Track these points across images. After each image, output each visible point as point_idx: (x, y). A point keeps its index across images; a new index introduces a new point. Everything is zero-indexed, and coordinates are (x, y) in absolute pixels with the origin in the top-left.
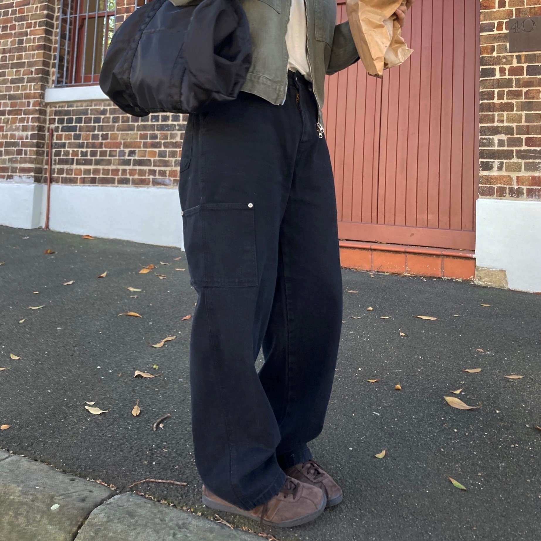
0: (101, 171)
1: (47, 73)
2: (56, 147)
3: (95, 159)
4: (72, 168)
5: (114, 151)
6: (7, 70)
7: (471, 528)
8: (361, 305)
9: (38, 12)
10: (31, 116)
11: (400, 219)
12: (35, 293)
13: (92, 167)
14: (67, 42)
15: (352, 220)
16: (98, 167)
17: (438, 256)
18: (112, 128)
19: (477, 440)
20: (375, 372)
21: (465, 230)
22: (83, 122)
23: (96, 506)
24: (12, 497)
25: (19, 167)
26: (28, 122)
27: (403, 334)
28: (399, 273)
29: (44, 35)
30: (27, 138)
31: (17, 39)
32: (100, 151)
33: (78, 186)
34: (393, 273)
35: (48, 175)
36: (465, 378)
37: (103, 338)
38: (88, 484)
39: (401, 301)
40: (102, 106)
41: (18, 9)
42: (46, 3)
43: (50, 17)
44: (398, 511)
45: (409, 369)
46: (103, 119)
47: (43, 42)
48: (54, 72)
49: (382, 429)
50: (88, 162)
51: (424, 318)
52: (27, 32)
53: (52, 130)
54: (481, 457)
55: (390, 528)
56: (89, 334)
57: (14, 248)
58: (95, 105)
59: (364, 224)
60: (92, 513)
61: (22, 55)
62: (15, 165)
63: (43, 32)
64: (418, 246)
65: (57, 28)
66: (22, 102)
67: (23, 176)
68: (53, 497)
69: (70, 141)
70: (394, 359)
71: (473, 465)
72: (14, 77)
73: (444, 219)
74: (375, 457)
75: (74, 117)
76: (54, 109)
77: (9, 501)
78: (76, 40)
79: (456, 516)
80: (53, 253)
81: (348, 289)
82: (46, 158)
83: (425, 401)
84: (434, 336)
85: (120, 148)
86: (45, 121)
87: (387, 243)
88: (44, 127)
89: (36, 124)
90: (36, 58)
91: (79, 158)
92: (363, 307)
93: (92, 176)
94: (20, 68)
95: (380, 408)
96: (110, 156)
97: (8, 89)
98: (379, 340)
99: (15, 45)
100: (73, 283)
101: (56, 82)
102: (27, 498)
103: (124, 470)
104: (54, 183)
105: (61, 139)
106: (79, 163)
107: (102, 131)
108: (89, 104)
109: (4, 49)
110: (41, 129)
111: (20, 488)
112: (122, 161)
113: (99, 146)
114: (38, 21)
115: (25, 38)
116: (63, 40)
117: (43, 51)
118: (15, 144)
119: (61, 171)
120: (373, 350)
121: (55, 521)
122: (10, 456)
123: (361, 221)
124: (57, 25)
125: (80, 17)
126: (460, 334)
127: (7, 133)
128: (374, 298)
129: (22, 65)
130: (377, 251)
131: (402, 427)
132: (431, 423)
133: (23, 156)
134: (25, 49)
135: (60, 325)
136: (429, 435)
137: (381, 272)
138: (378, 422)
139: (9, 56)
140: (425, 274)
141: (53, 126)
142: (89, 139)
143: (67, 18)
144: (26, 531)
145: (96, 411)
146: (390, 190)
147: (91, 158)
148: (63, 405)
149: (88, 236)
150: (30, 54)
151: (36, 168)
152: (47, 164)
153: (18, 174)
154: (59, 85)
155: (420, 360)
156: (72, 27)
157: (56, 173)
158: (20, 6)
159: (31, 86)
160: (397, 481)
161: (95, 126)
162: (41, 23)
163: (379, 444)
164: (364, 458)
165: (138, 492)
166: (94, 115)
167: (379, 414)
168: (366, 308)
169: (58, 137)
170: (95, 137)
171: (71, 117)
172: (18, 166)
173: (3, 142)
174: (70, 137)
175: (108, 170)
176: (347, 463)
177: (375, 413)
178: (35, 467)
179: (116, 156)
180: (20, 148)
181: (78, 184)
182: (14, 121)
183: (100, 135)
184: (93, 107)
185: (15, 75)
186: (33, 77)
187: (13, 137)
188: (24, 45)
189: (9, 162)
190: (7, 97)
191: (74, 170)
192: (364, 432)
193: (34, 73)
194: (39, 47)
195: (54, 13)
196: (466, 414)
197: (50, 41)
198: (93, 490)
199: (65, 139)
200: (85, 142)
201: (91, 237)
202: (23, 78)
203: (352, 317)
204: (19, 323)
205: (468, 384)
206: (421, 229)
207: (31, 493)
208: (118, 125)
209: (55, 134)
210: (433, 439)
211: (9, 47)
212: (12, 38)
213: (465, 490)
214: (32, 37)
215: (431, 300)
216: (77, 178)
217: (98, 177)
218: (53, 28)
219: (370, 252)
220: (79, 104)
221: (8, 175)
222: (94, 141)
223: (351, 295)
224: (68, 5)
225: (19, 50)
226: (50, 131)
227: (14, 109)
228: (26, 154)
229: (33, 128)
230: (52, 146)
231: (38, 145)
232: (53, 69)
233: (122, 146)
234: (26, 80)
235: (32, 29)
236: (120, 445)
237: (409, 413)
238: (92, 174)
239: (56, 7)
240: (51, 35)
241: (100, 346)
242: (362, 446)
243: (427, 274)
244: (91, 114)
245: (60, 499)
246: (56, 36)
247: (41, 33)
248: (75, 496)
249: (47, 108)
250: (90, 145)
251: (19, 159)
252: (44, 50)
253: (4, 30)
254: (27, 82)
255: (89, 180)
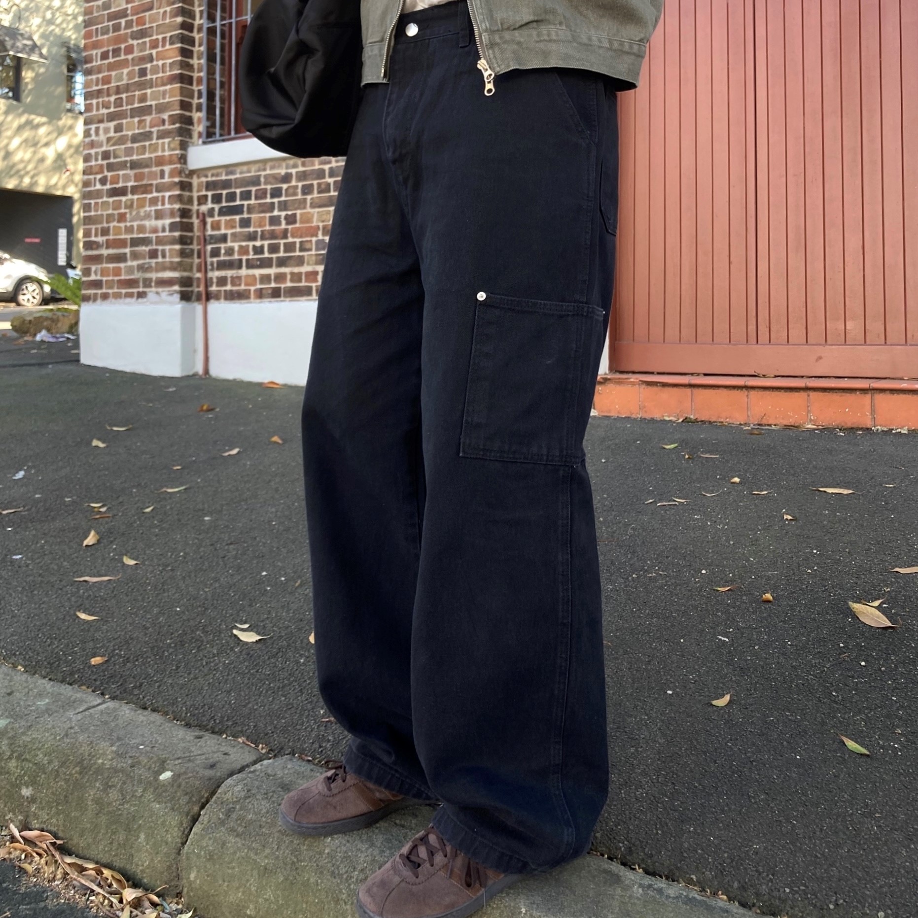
0: (289, 277)
1: (189, 121)
2: (212, 241)
3: (278, 258)
4: (239, 275)
5: (307, 241)
6: (124, 121)
7: (871, 815)
8: (720, 475)
9: (168, 21)
10: (167, 194)
11: (797, 332)
12: (175, 468)
13: (272, 271)
14: (218, 67)
15: (713, 340)
16: (283, 270)
17: (864, 391)
18: (302, 204)
19: (901, 679)
20: (731, 575)
21: (913, 343)
22: (253, 197)
23: (231, 774)
24: (100, 761)
25: (154, 279)
26: (163, 204)
27: (790, 517)
28: (796, 425)
29: (179, 58)
30: (164, 230)
31: (137, 68)
32: (285, 244)
33: (251, 303)
34: (785, 426)
35: (202, 289)
36: (891, 582)
37: (278, 531)
38: (223, 744)
39: (793, 467)
40: (282, 169)
41: (135, 18)
42: (180, 5)
43: (187, 27)
44: (741, 787)
45: (793, 569)
46: (286, 190)
47: (178, 70)
48: (199, 120)
49: (729, 663)
50: (266, 263)
51: (830, 490)
52: (151, 55)
53: (204, 215)
54: (906, 704)
55: (723, 812)
56: (255, 526)
57: (151, 405)
58: (272, 168)
59: (734, 345)
60: (223, 785)
61: (146, 94)
62: (148, 275)
63: (177, 52)
64: (829, 377)
65: (200, 45)
66: (151, 172)
67: (163, 291)
68: (164, 762)
69: (233, 231)
70: (768, 555)
71: (888, 716)
72: (137, 131)
73: (875, 327)
74: (712, 705)
75: (238, 191)
76: (204, 179)
77: (96, 766)
78: (233, 62)
79: (846, 796)
80: (212, 410)
81: (702, 452)
82: (197, 261)
83: (814, 619)
84: (845, 519)
85: (316, 236)
86: (190, 200)
87: (776, 376)
88: (190, 210)
89: (177, 206)
90: (169, 98)
91: (251, 257)
92: (725, 479)
93: (273, 285)
94: (144, 115)
95: (731, 630)
96: (301, 250)
97: (129, 151)
98: (745, 527)
99: (134, 78)
100: (239, 453)
101: (204, 135)
102: (124, 763)
103: (285, 723)
104: (212, 301)
105: (219, 229)
106: (250, 265)
107: (286, 209)
108: (262, 167)
109: (118, 87)
110: (185, 213)
111: (114, 748)
112: (321, 257)
113: (281, 235)
114: (169, 35)
115: (149, 66)
116: (211, 64)
117: (179, 85)
118: (145, 241)
119: (222, 281)
120: (732, 543)
121: (166, 797)
122: (104, 702)
123: (730, 341)
124: (201, 39)
125: (237, 22)
126: (892, 514)
127: (132, 223)
128: (746, 465)
129: (146, 110)
130: (757, 390)
131: (766, 658)
132: (819, 652)
133: (160, 259)
134: (151, 84)
135: (210, 514)
136: (814, 671)
137: (765, 425)
138: (725, 651)
139: (126, 97)
140: (843, 424)
141: (204, 208)
142: (265, 225)
143: (215, 27)
144: (120, 812)
145: (249, 637)
146: (778, 284)
147: (270, 256)
148: (198, 629)
149: (272, 383)
150: (159, 91)
151: (182, 278)
152: (199, 270)
153: (154, 289)
154: (210, 140)
155: (813, 555)
156: (226, 41)
157: (214, 285)
158: (138, 14)
159: (163, 144)
160: (745, 740)
161: (273, 203)
162: (173, 39)
163: (721, 685)
164: (692, 707)
165: (303, 756)
166: (271, 184)
167: (727, 640)
168: (729, 480)
169: (215, 225)
170: (275, 221)
171: (233, 190)
172: (154, 276)
173: (127, 239)
174: (234, 225)
175: (300, 274)
176: (661, 714)
177: (720, 637)
178: (141, 718)
179: (310, 250)
180: (154, 247)
181: (252, 300)
182: (142, 203)
183: (283, 218)
184: (268, 172)
185: (138, 128)
186: (166, 129)
187: (141, 229)
188: (149, 77)
189: (138, 271)
190: (128, 165)
191: (243, 279)
192: (697, 667)
193: (167, 123)
194: (172, 79)
195: (194, 19)
196: (886, 639)
197: (190, 67)
198: (230, 753)
199: (226, 228)
200: (259, 230)
201: (277, 384)
202: (151, 133)
203: (702, 494)
204: (144, 513)
205: (896, 592)
206: (834, 347)
207: (130, 754)
208: (312, 199)
209: (209, 220)
210: (821, 677)
211: (125, 82)
212: (128, 67)
213: (868, 756)
214: (160, 63)
215: (848, 463)
216: (250, 290)
217: (283, 286)
218: (193, 45)
219: (745, 392)
220: (245, 168)
221: (138, 293)
222: (273, 228)
223: (706, 461)
224: (216, 5)
225: (141, 86)
226: (201, 216)
227: (140, 183)
228: (164, 256)
229: (172, 214)
230: (205, 240)
231: (182, 241)
232: (199, 114)
233: (320, 233)
234: (155, 136)
235: (160, 49)
236: (283, 687)
237: (781, 637)
238: (273, 281)
239: (197, 10)
240: (191, 57)
241: (271, 543)
242: (690, 688)
243: (846, 424)
244: (266, 183)
245: (175, 765)
246: (199, 59)
247: (174, 55)
248: (200, 760)
249: (192, 178)
250: (267, 236)
251: (153, 265)
252: (181, 82)
253: (116, 54)
254: (158, 138)
255: (270, 291)
